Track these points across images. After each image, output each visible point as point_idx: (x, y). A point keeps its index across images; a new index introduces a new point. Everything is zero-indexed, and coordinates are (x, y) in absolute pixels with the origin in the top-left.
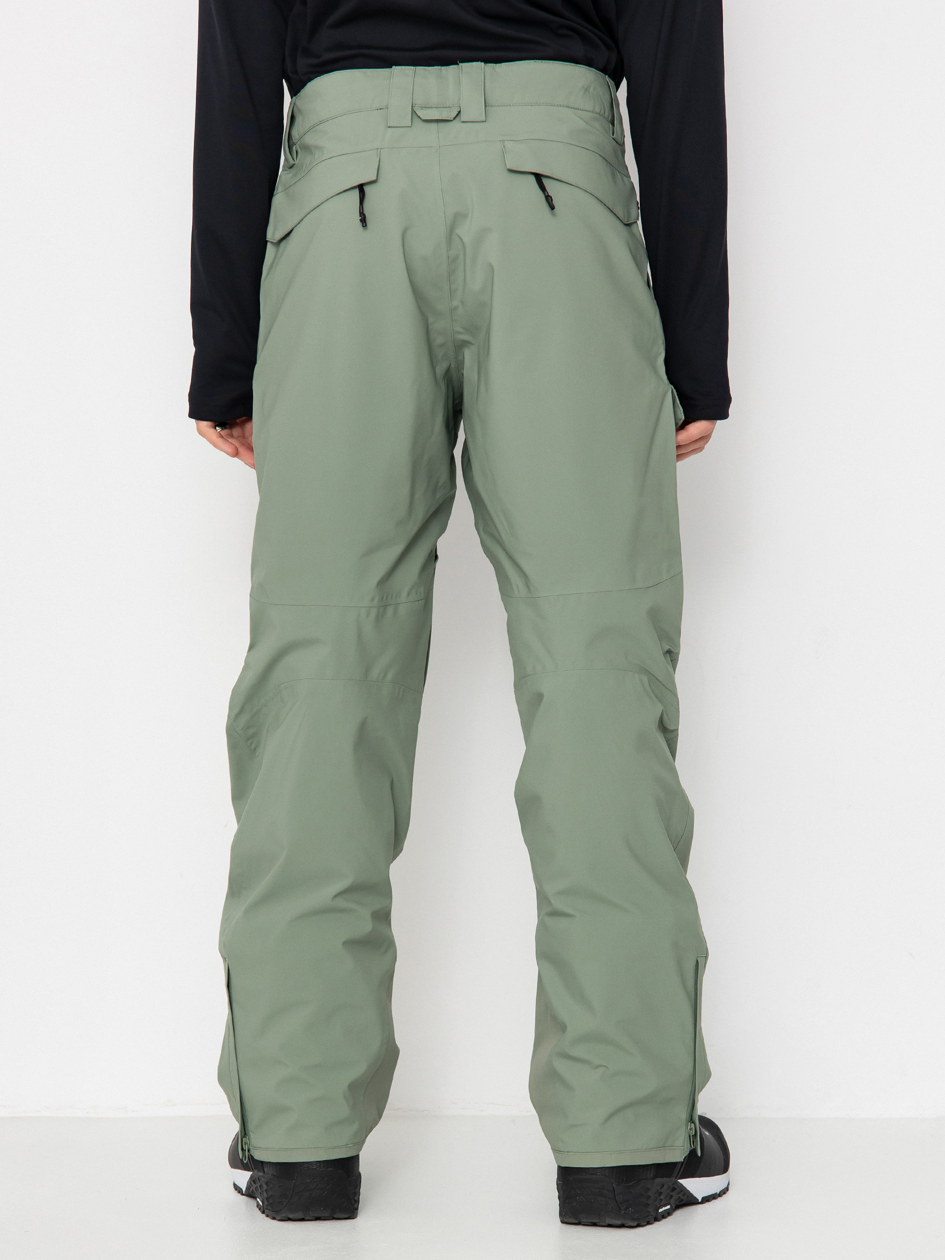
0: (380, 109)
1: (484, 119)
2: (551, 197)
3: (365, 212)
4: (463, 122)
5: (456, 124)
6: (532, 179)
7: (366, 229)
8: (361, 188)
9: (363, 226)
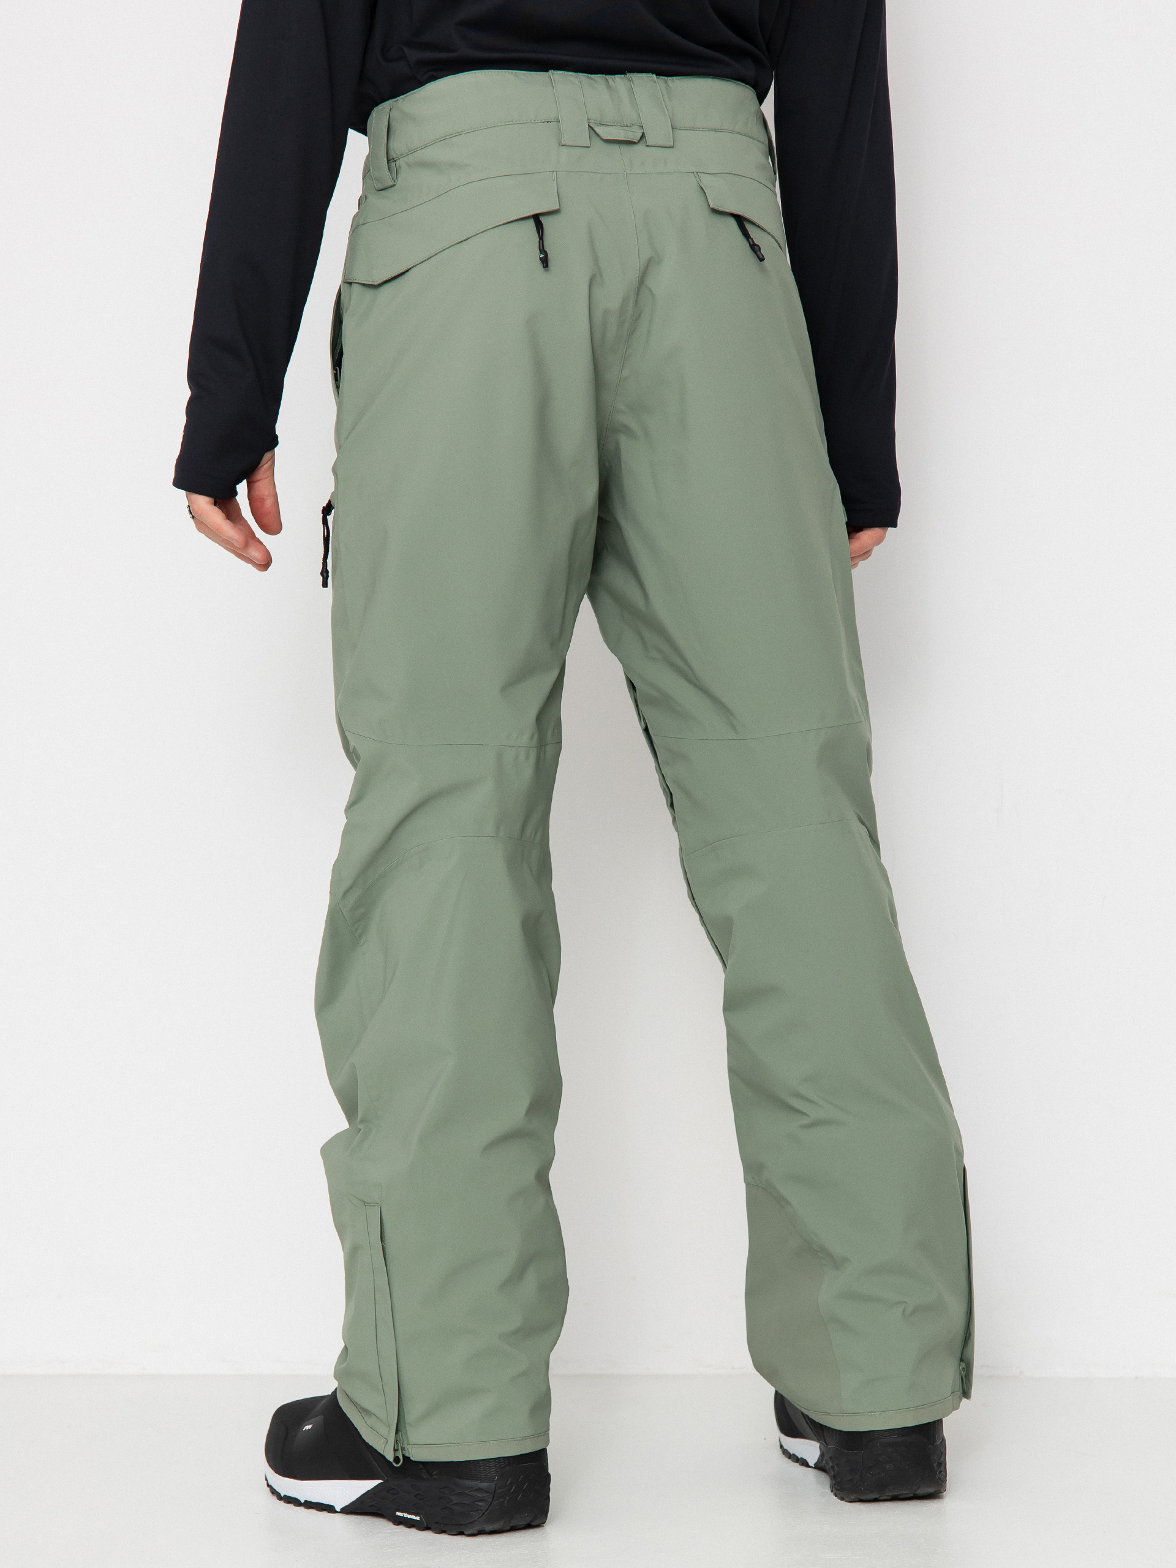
0: (548, 122)
1: (672, 144)
2: (758, 246)
3: (546, 249)
4: (648, 146)
5: (640, 148)
6: (733, 222)
7: (547, 271)
8: (537, 218)
9: (544, 267)
